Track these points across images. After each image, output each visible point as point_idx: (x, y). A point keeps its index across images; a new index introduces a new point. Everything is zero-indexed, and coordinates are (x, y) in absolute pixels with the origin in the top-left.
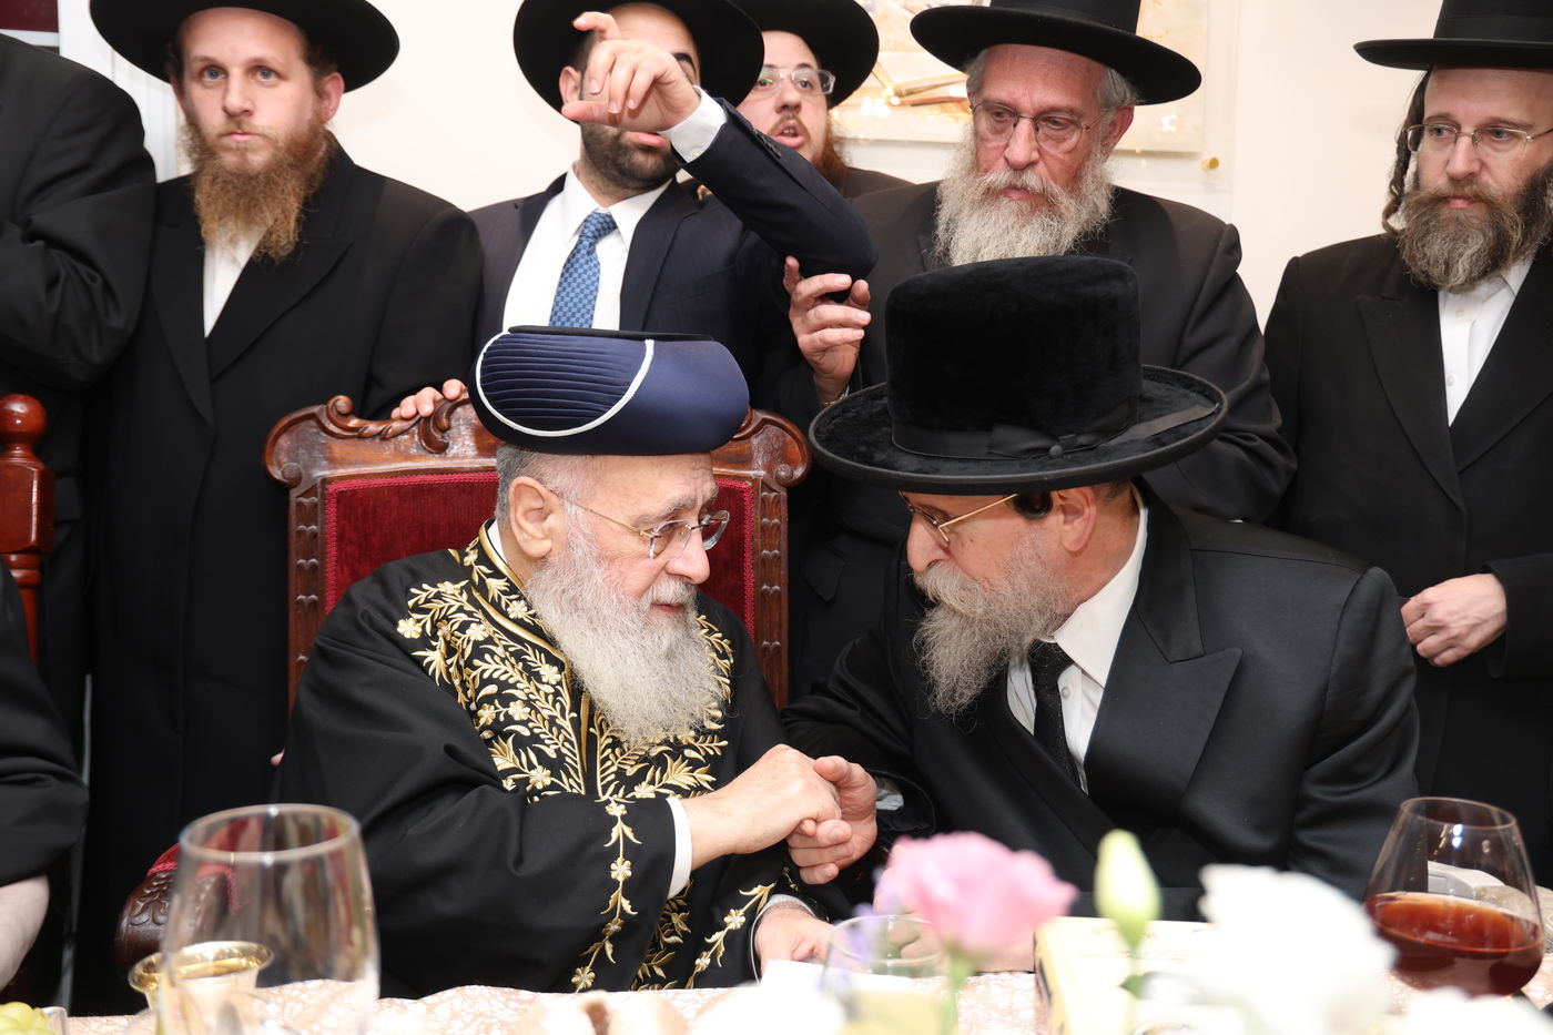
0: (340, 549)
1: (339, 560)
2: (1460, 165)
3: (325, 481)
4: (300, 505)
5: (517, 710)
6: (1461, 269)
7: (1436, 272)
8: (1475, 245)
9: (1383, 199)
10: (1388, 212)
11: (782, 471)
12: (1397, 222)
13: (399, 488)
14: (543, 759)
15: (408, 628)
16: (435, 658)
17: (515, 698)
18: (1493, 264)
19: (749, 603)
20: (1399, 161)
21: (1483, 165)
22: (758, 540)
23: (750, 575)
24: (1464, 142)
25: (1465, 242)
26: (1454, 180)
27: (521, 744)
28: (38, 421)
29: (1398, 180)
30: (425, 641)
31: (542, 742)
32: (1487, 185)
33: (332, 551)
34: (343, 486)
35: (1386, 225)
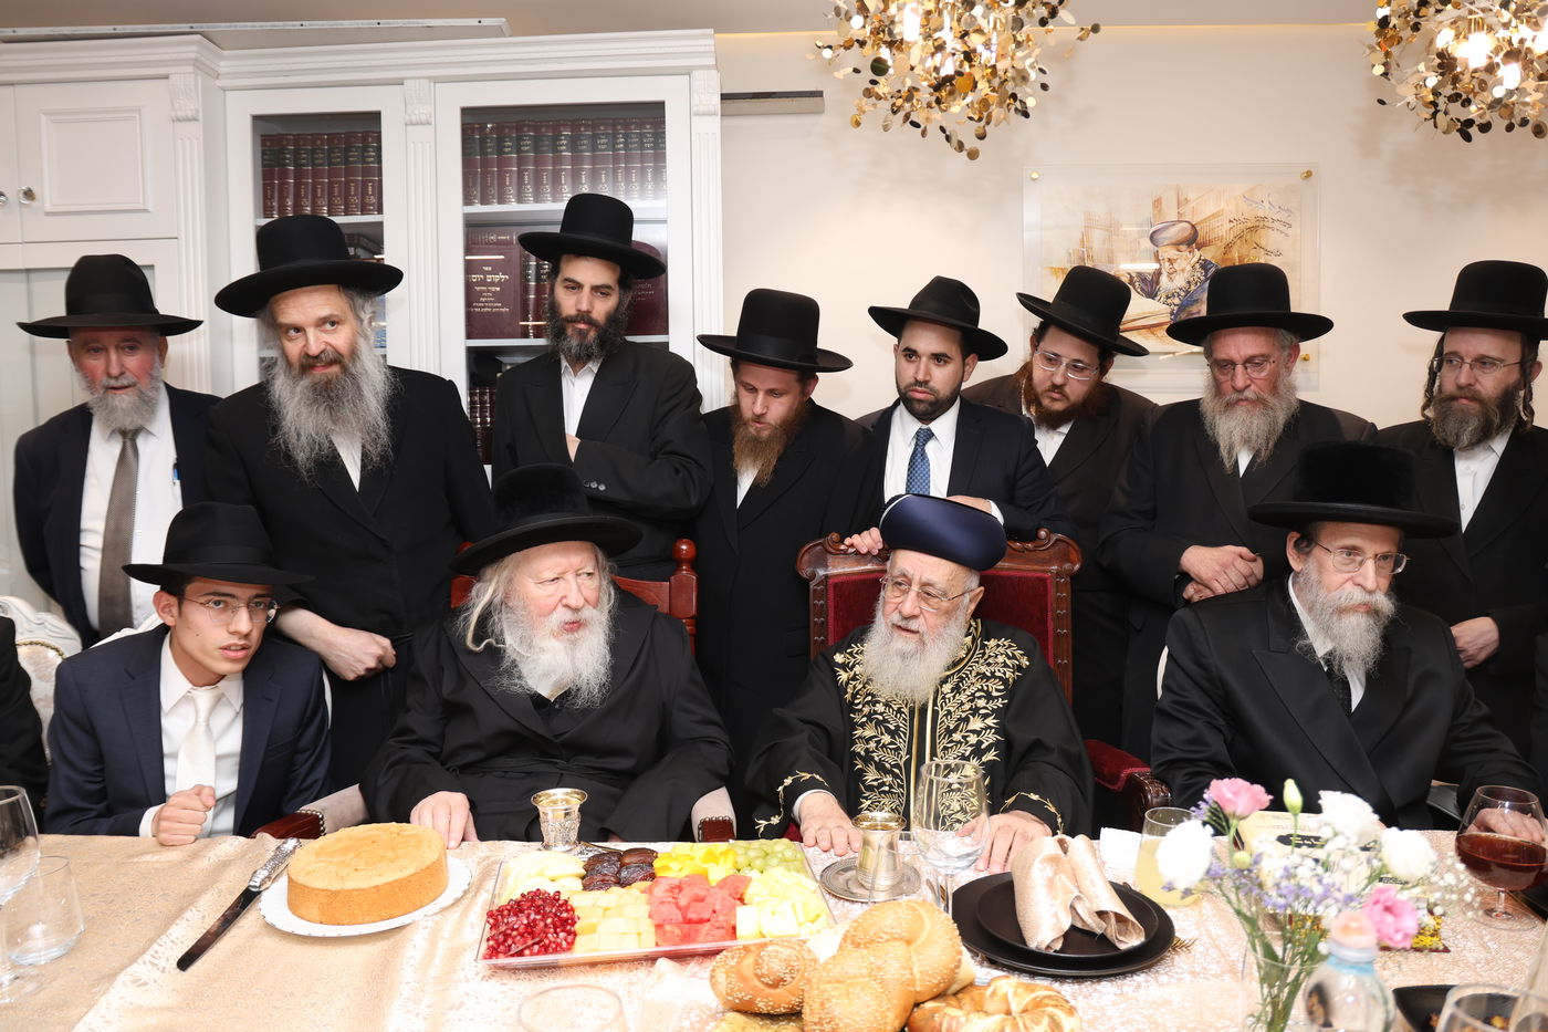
0: (836, 613)
1: (835, 619)
2: (1463, 380)
3: (826, 577)
4: (815, 590)
5: (880, 708)
6: (1465, 439)
7: (1450, 440)
8: (1473, 424)
9: (1420, 400)
10: (1424, 408)
11: (1067, 566)
12: (1430, 413)
13: (865, 580)
14: (888, 731)
15: (839, 658)
16: (843, 676)
17: (878, 702)
18: (1483, 436)
19: (1050, 640)
20: (1429, 380)
21: (1477, 380)
22: (1054, 605)
23: (1051, 624)
24: (1466, 367)
25: (1467, 423)
26: (1460, 387)
27: (879, 723)
28: (693, 552)
29: (1429, 389)
30: (844, 666)
31: (889, 722)
32: (1479, 392)
33: (831, 614)
34: (836, 581)
35: (1423, 415)
